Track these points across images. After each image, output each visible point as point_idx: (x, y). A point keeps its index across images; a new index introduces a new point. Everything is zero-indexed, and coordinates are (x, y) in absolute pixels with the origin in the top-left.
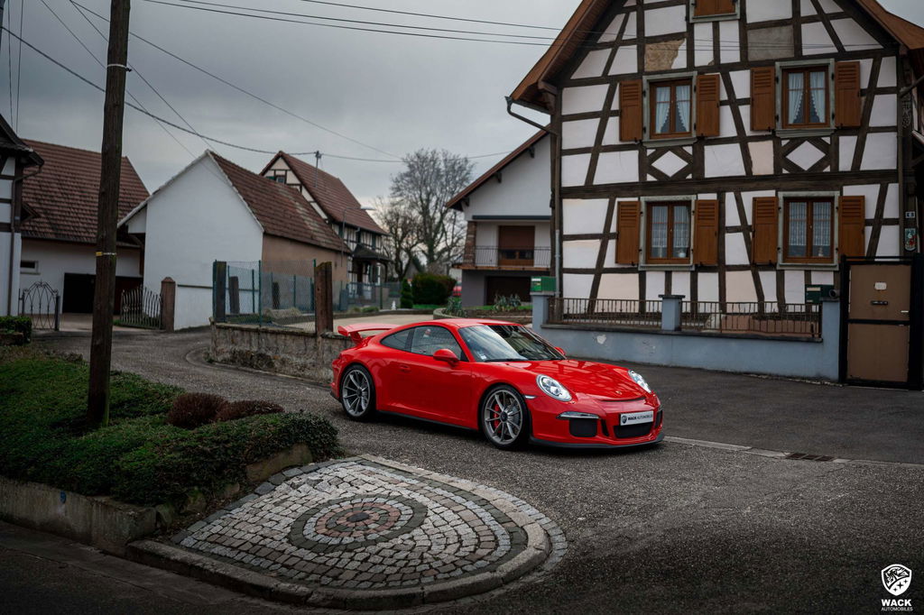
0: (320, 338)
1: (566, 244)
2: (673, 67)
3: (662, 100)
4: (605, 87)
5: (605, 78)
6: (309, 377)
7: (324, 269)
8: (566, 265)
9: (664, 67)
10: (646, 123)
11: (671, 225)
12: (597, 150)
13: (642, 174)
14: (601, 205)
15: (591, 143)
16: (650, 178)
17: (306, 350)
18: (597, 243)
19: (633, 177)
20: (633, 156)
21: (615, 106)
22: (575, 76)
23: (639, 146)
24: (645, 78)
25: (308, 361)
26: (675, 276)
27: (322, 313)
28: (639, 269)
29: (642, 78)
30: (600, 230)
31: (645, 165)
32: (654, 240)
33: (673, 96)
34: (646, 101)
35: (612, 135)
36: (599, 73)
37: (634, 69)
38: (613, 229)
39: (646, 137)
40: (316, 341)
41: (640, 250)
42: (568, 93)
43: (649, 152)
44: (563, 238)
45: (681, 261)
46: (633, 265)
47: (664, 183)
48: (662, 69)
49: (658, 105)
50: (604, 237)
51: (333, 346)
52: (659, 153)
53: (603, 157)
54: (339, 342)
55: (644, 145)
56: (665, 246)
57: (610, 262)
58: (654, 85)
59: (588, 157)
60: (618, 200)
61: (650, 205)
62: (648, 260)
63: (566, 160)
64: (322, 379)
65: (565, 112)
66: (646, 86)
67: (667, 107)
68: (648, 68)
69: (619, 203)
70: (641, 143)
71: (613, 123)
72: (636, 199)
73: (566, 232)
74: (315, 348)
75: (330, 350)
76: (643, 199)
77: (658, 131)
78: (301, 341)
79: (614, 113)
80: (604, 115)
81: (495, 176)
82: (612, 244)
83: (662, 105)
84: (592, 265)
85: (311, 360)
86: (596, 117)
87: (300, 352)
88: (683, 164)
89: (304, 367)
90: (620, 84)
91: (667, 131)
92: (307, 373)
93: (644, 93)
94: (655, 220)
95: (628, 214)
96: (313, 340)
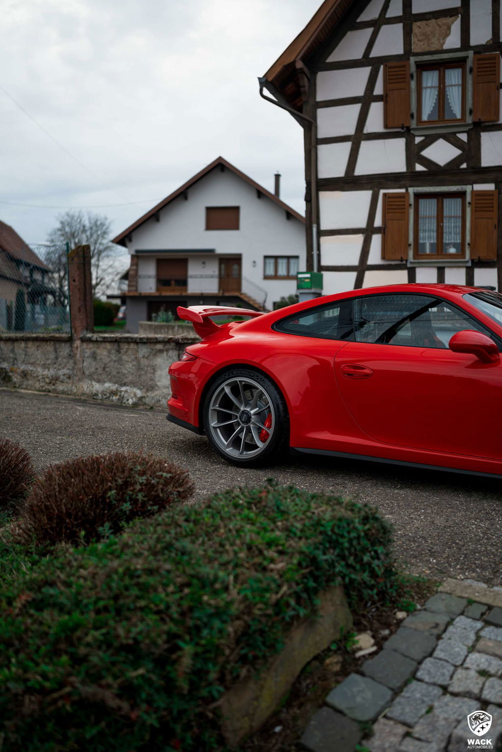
0: (78, 343)
1: (323, 239)
2: (446, 47)
3: (429, 85)
4: (366, 71)
5: (366, 61)
6: (63, 392)
7: (81, 254)
8: (324, 263)
9: (435, 47)
10: (414, 109)
11: (440, 218)
12: (358, 138)
13: (410, 163)
14: (364, 197)
15: (351, 131)
16: (419, 168)
17: (57, 358)
18: (359, 238)
19: (399, 166)
20: (400, 144)
21: (378, 90)
22: (331, 59)
23: (406, 133)
24: (412, 59)
25: (60, 373)
26: (448, 272)
27: (80, 310)
28: (409, 265)
29: (409, 59)
30: (363, 224)
31: (413, 154)
32: (421, 235)
33: (442, 80)
34: (413, 84)
35: (375, 121)
36: (358, 55)
37: (399, 50)
38: (378, 222)
39: (414, 124)
40: (71, 346)
41: (410, 245)
42: (322, 77)
43: (418, 140)
44: (321, 233)
45: (452, 256)
46: (402, 260)
47: (435, 173)
48: (432, 49)
49: (424, 91)
50: (368, 232)
51: (98, 351)
52: (429, 141)
53: (365, 145)
54: (108, 346)
55: (412, 132)
56: (434, 241)
57: (374, 258)
58: (423, 67)
59: (348, 145)
60: (382, 191)
61: (418, 196)
62: (416, 255)
63: (323, 149)
64: (84, 394)
65: (319, 98)
66: (413, 69)
67: (435, 92)
68: (415, 48)
69: (385, 195)
70: (408, 129)
71: (376, 110)
72: (403, 191)
73: (324, 226)
74: (71, 356)
75: (94, 356)
76: (411, 190)
77: (425, 118)
78: (50, 347)
79: (378, 98)
80: (366, 101)
81: (154, 217)
82: (376, 240)
83: (428, 90)
84: (355, 262)
85: (65, 371)
86: (358, 102)
87: (49, 362)
88: (456, 152)
89: (55, 380)
90: (385, 66)
91: (436, 118)
92: (60, 387)
93: (412, 76)
94: (422, 213)
95: (393, 206)
96: (68, 345)
